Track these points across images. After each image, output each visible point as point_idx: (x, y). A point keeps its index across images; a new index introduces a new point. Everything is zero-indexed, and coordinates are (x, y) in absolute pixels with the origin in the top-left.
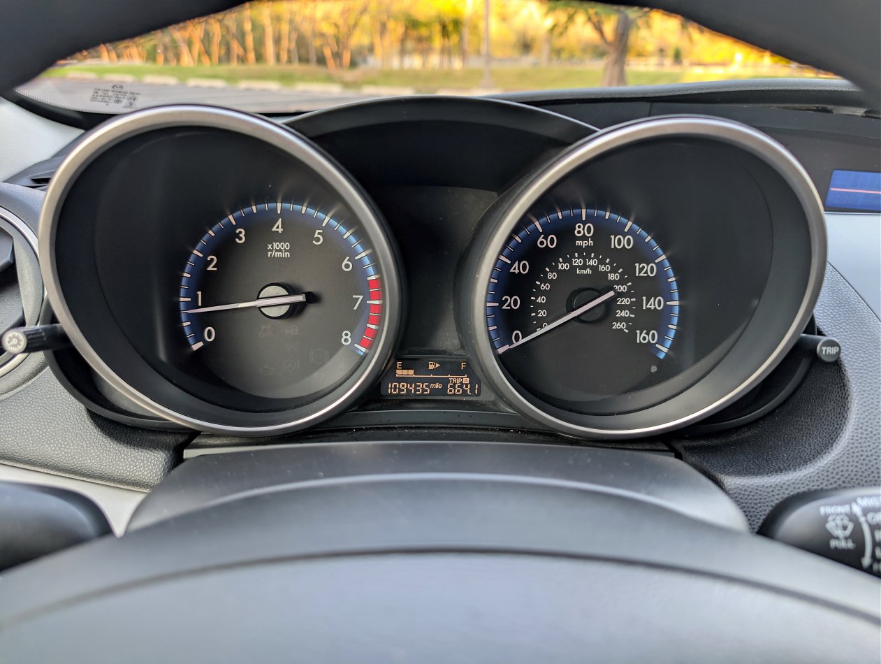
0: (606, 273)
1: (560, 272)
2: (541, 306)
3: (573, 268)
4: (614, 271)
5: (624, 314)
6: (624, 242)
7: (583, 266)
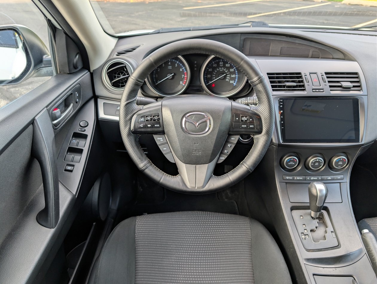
0: (225, 71)
1: (217, 71)
2: (214, 77)
3: (219, 70)
4: (226, 70)
5: (228, 78)
6: (228, 65)
7: (221, 69)
